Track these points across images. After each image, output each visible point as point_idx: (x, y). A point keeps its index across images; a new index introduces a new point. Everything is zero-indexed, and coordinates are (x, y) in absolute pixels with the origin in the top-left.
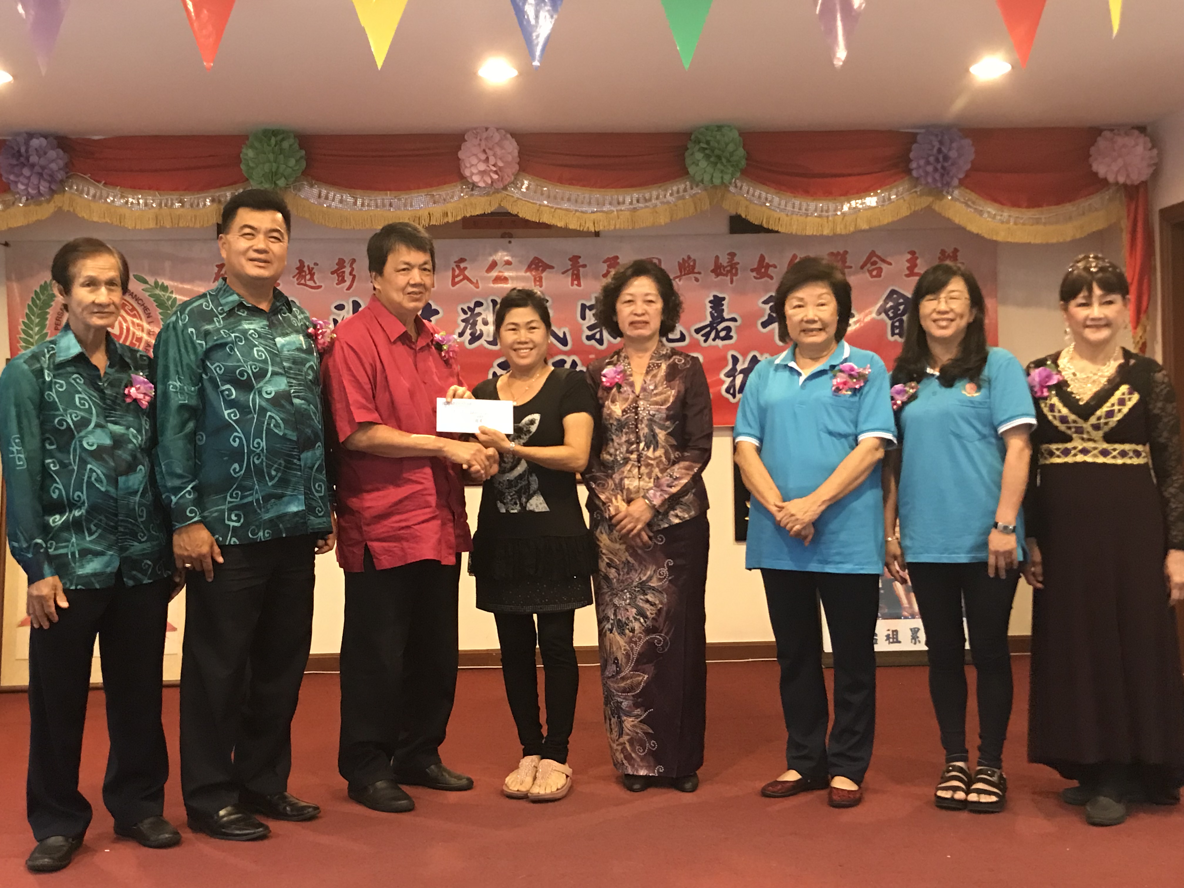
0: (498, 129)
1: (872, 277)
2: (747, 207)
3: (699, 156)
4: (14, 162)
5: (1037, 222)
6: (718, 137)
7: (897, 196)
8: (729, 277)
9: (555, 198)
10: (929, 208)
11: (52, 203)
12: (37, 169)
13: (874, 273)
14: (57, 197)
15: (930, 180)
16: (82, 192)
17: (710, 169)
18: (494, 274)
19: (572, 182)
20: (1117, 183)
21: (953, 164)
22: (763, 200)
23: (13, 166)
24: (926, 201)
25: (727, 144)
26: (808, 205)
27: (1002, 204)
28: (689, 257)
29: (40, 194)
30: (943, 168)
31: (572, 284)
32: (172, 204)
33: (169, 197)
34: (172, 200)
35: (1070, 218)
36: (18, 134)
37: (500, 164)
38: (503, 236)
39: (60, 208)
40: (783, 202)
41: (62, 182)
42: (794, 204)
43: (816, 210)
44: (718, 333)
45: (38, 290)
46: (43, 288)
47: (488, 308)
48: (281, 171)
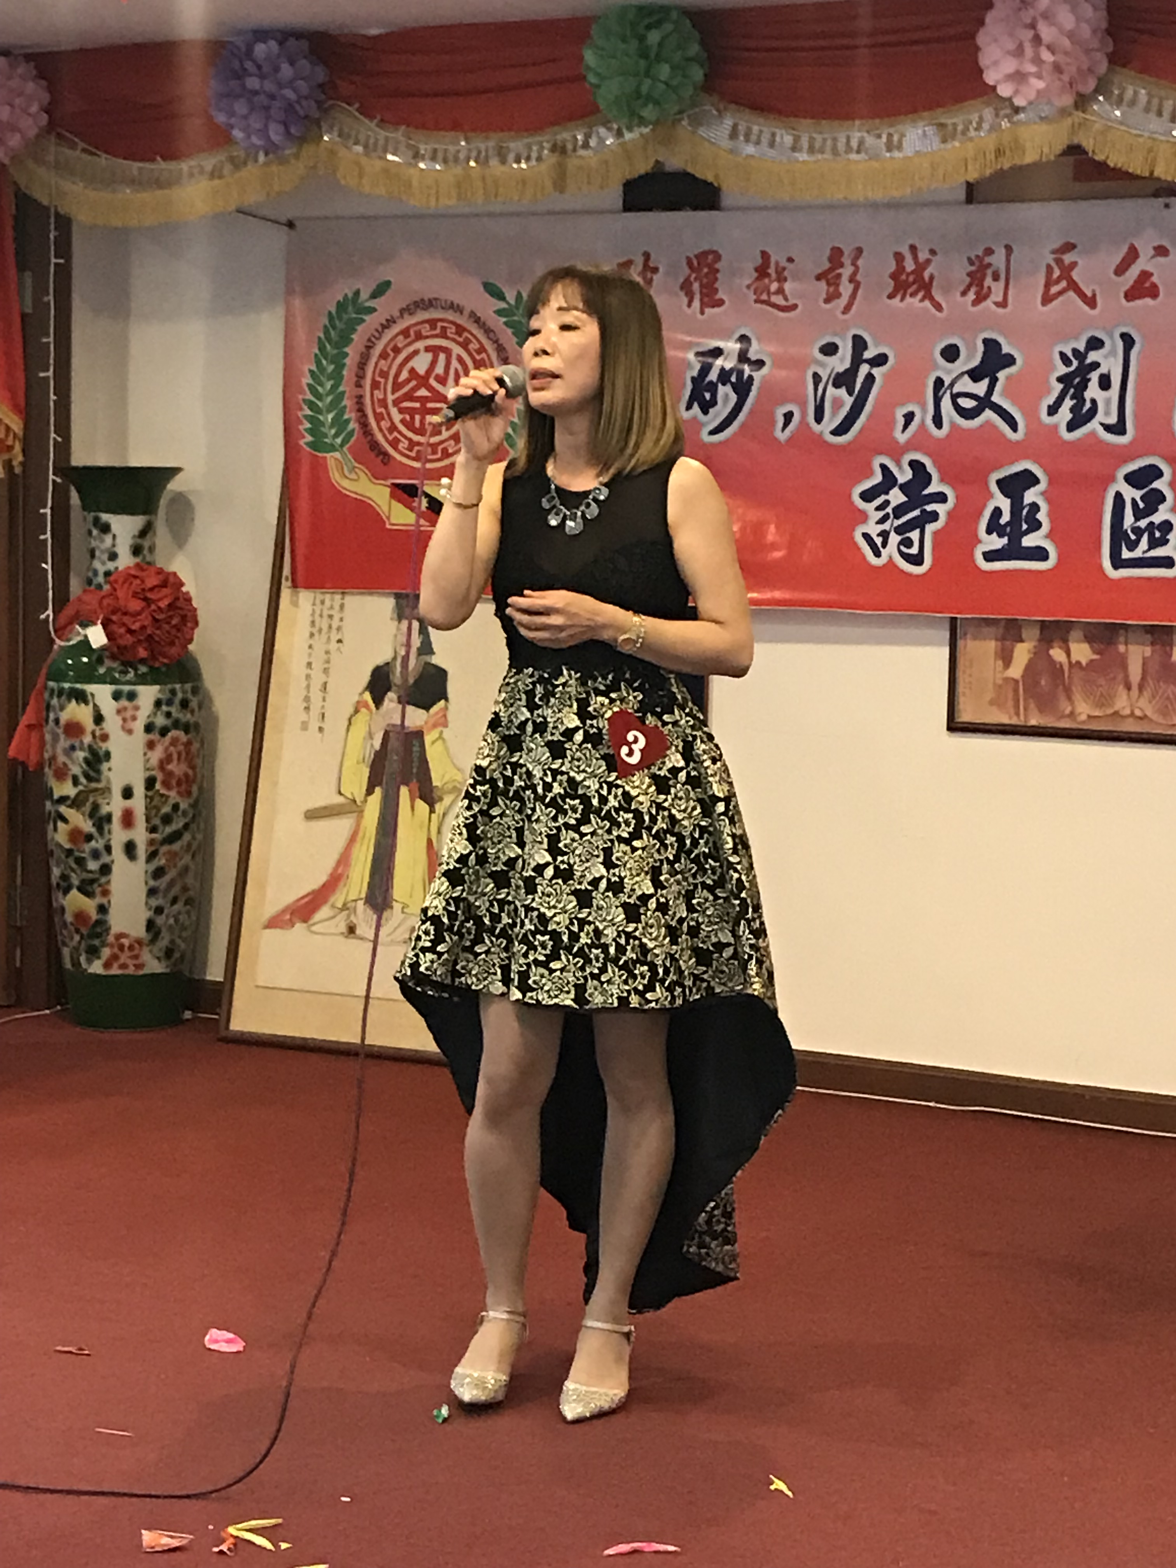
11: (301, 162)
12: (260, 100)
14: (308, 148)
16: (348, 139)
18: (1131, 277)
29: (272, 145)
32: (487, 157)
34: (487, 150)
36: (243, 32)
38: (1156, 194)
39: (313, 169)
41: (315, 122)
45: (334, 311)
46: (341, 306)
47: (1113, 353)
48: (644, 89)
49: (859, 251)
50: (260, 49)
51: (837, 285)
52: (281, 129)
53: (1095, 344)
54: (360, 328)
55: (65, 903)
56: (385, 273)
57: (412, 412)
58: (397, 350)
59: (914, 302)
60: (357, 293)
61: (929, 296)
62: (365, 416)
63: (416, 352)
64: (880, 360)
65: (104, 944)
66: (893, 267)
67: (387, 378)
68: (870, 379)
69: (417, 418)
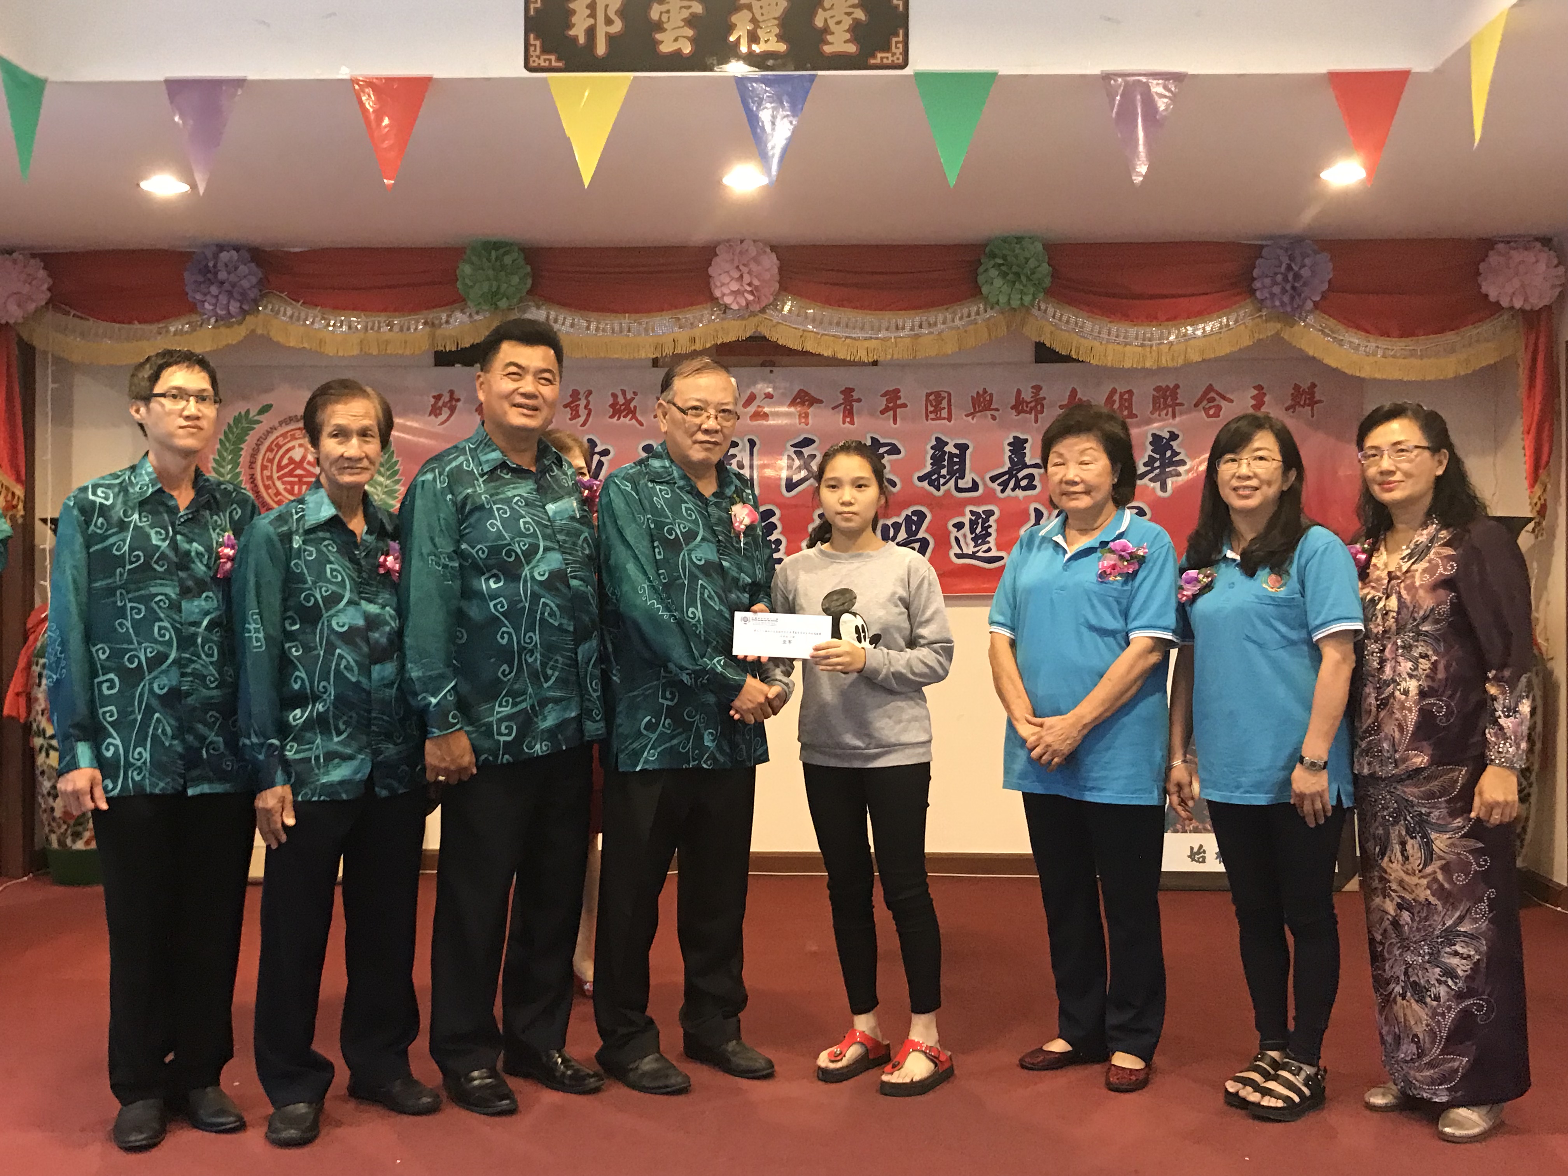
0: (754, 241)
1: (1209, 416)
2: (1052, 333)
3: (993, 273)
4: (200, 279)
5: (1413, 354)
6: (1017, 251)
7: (1236, 321)
8: (1033, 415)
9: (821, 323)
10: (1277, 338)
11: (243, 327)
12: (227, 286)
13: (1211, 412)
14: (249, 319)
15: (1277, 303)
16: (278, 312)
17: (1006, 288)
18: (752, 409)
19: (841, 303)
20: (1512, 308)
21: (1305, 284)
22: (1072, 326)
23: (201, 283)
24: (1273, 328)
25: (1027, 260)
26: (1127, 332)
27: (1367, 332)
28: (985, 391)
29: (230, 315)
30: (1294, 288)
31: (844, 423)
32: (379, 328)
33: (376, 320)
34: (379, 323)
35: (1453, 351)
36: (206, 246)
37: (756, 282)
38: (763, 365)
39: (253, 331)
40: (1097, 327)
41: (256, 302)
42: (1109, 330)
43: (1137, 339)
44: (1018, 482)
45: (232, 423)
46: (237, 420)
47: (743, 450)
48: (502, 290)
49: (590, 393)
50: (224, 256)
51: (577, 412)
52: (238, 305)
53: (734, 444)
54: (251, 432)
55: (55, 805)
56: (266, 399)
57: (292, 484)
58: (280, 447)
59: (626, 421)
60: (248, 412)
61: (634, 417)
62: (256, 486)
63: (293, 448)
64: (605, 453)
65: (86, 830)
66: (611, 402)
67: (272, 463)
68: (600, 464)
69: (296, 487)
